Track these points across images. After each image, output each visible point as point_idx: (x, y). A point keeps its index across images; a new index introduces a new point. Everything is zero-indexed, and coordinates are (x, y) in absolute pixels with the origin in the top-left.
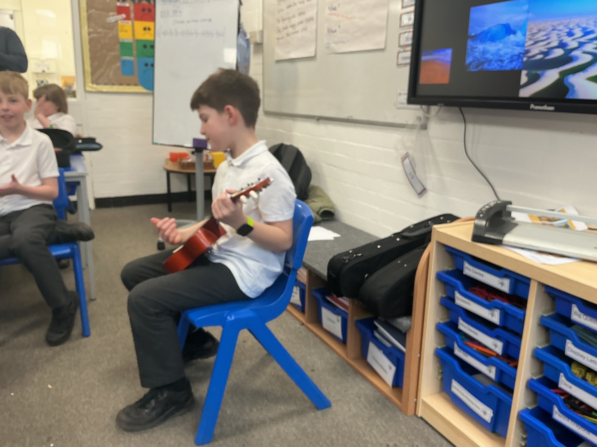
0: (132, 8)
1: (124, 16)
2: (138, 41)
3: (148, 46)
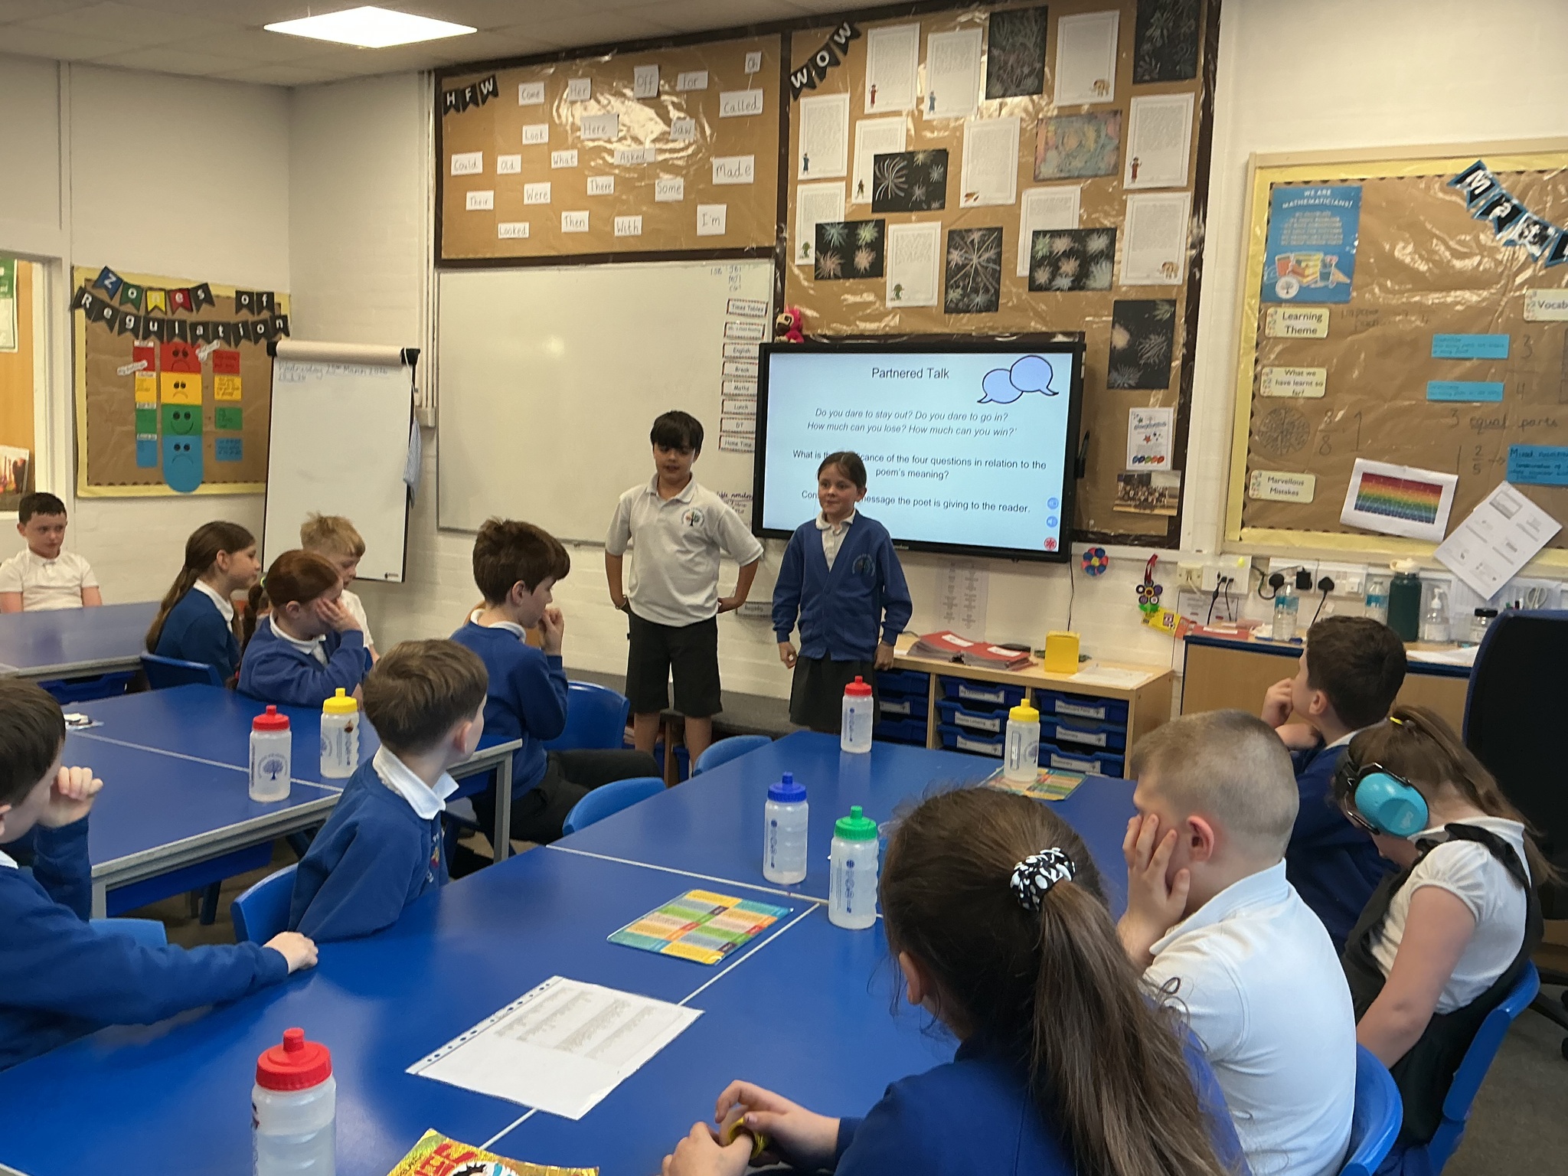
0: (157, 351)
1: (145, 363)
2: (165, 406)
3: (181, 415)
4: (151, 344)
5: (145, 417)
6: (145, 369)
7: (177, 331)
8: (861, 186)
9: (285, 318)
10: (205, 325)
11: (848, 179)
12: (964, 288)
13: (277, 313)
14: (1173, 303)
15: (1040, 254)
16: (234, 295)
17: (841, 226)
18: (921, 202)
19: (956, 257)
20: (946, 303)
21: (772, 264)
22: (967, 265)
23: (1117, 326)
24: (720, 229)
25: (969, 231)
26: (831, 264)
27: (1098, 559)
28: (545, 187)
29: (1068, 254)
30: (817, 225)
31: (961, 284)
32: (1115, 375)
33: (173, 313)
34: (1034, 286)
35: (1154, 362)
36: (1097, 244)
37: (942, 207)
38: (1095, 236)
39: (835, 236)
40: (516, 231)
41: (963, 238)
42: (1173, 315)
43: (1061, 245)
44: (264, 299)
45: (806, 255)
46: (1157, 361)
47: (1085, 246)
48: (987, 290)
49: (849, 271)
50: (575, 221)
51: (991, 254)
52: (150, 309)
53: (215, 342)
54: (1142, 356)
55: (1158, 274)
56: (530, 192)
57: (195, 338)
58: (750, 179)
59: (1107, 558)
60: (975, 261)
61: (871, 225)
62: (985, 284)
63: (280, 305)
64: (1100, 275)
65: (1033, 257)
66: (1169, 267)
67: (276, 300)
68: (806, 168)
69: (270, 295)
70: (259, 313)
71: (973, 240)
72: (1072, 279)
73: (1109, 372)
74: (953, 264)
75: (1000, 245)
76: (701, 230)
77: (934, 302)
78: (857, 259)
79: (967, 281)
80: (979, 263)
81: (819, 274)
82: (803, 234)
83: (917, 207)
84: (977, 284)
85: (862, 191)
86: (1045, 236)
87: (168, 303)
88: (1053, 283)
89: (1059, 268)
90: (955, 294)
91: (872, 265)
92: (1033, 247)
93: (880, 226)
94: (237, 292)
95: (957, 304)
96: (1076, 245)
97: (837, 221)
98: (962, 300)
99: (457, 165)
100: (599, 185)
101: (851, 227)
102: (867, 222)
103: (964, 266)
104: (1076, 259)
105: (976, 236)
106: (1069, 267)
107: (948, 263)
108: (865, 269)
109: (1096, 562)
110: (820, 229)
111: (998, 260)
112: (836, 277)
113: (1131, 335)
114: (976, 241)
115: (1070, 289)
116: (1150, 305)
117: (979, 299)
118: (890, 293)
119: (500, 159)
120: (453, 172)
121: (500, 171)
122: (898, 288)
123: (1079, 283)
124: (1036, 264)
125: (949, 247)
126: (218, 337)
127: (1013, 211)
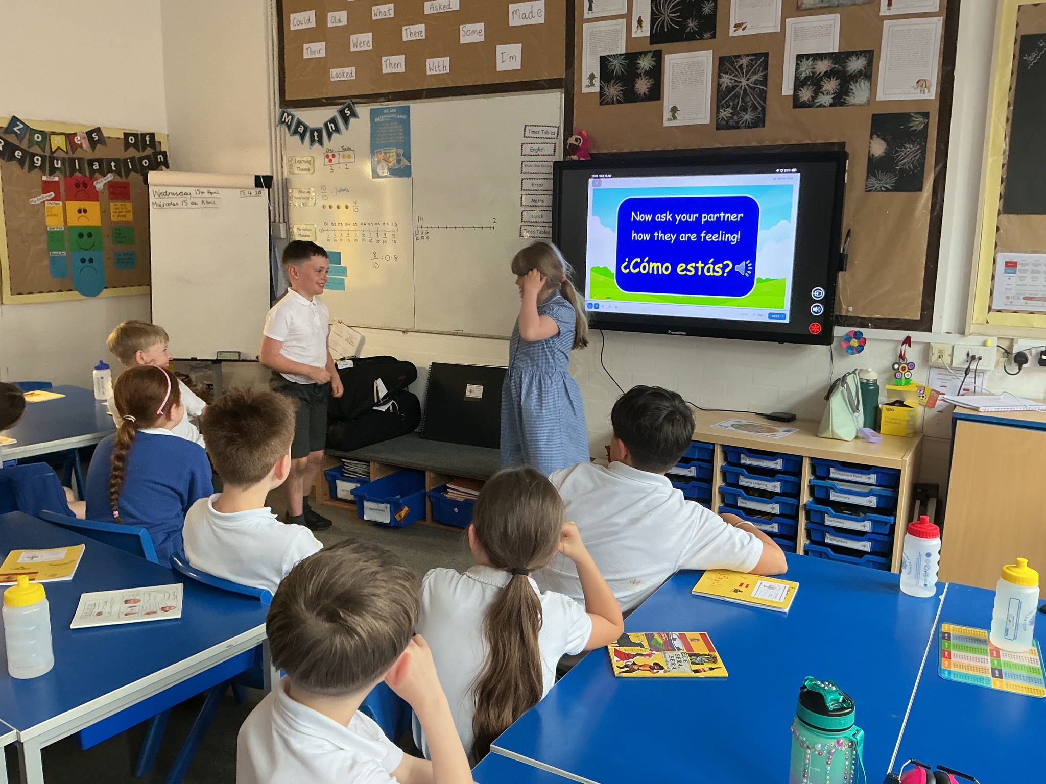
0: (62, 184)
1: (52, 194)
2: (69, 229)
3: (85, 234)
4: (56, 179)
5: (54, 238)
6: (52, 199)
7: (77, 168)
8: (640, 22)
9: (164, 154)
10: (100, 161)
11: (628, 16)
12: (734, 108)
13: (158, 150)
14: (926, 115)
15: (804, 75)
16: (122, 136)
17: (623, 57)
18: (695, 32)
19: (726, 80)
20: (717, 121)
21: (562, 93)
22: (737, 86)
23: (875, 136)
24: (516, 65)
25: (739, 56)
26: (614, 91)
27: (856, 341)
28: (368, 37)
29: (828, 75)
30: (601, 57)
31: (731, 103)
32: (873, 180)
33: (73, 153)
34: (797, 103)
35: (909, 167)
36: (855, 65)
37: (713, 36)
38: (854, 58)
39: (616, 66)
40: (345, 75)
41: (732, 63)
42: (926, 126)
43: (823, 66)
44: (147, 139)
45: (592, 84)
46: (912, 167)
47: (844, 67)
48: (755, 108)
49: (630, 96)
50: (394, 64)
51: (758, 76)
52: (53, 150)
53: (109, 174)
54: (897, 163)
55: (913, 90)
56: (355, 41)
57: (93, 172)
58: (541, 20)
59: (865, 340)
60: (744, 82)
61: (649, 56)
62: (753, 103)
63: (160, 142)
64: (859, 93)
65: (797, 78)
66: (922, 84)
67: (157, 139)
68: (591, 8)
69: (152, 136)
70: (143, 150)
71: (742, 65)
72: (833, 96)
73: (868, 177)
74: (724, 86)
75: (766, 68)
76: (500, 67)
77: (707, 121)
78: (637, 86)
79: (737, 100)
80: (747, 85)
81: (603, 100)
82: (589, 65)
83: (691, 37)
84: (746, 103)
85: (641, 26)
86: (807, 59)
87: (68, 144)
88: (816, 101)
89: (821, 87)
90: (725, 113)
91: (651, 90)
92: (797, 69)
93: (658, 57)
94: (125, 134)
95: (727, 122)
96: (837, 66)
97: (619, 53)
98: (731, 118)
99: (295, 22)
100: (414, 32)
101: (631, 58)
102: (646, 53)
103: (734, 88)
104: (836, 79)
105: (744, 61)
106: (830, 86)
107: (719, 85)
108: (644, 93)
109: (854, 343)
110: (604, 60)
111: (764, 82)
112: (619, 102)
113: (887, 145)
114: (744, 66)
115: (831, 105)
116: (905, 117)
117: (748, 117)
118: (667, 115)
119: (330, 15)
120: (292, 28)
121: (330, 25)
122: (674, 110)
123: (840, 99)
124: (799, 83)
125: (720, 70)
126: (111, 171)
127: (779, 38)
